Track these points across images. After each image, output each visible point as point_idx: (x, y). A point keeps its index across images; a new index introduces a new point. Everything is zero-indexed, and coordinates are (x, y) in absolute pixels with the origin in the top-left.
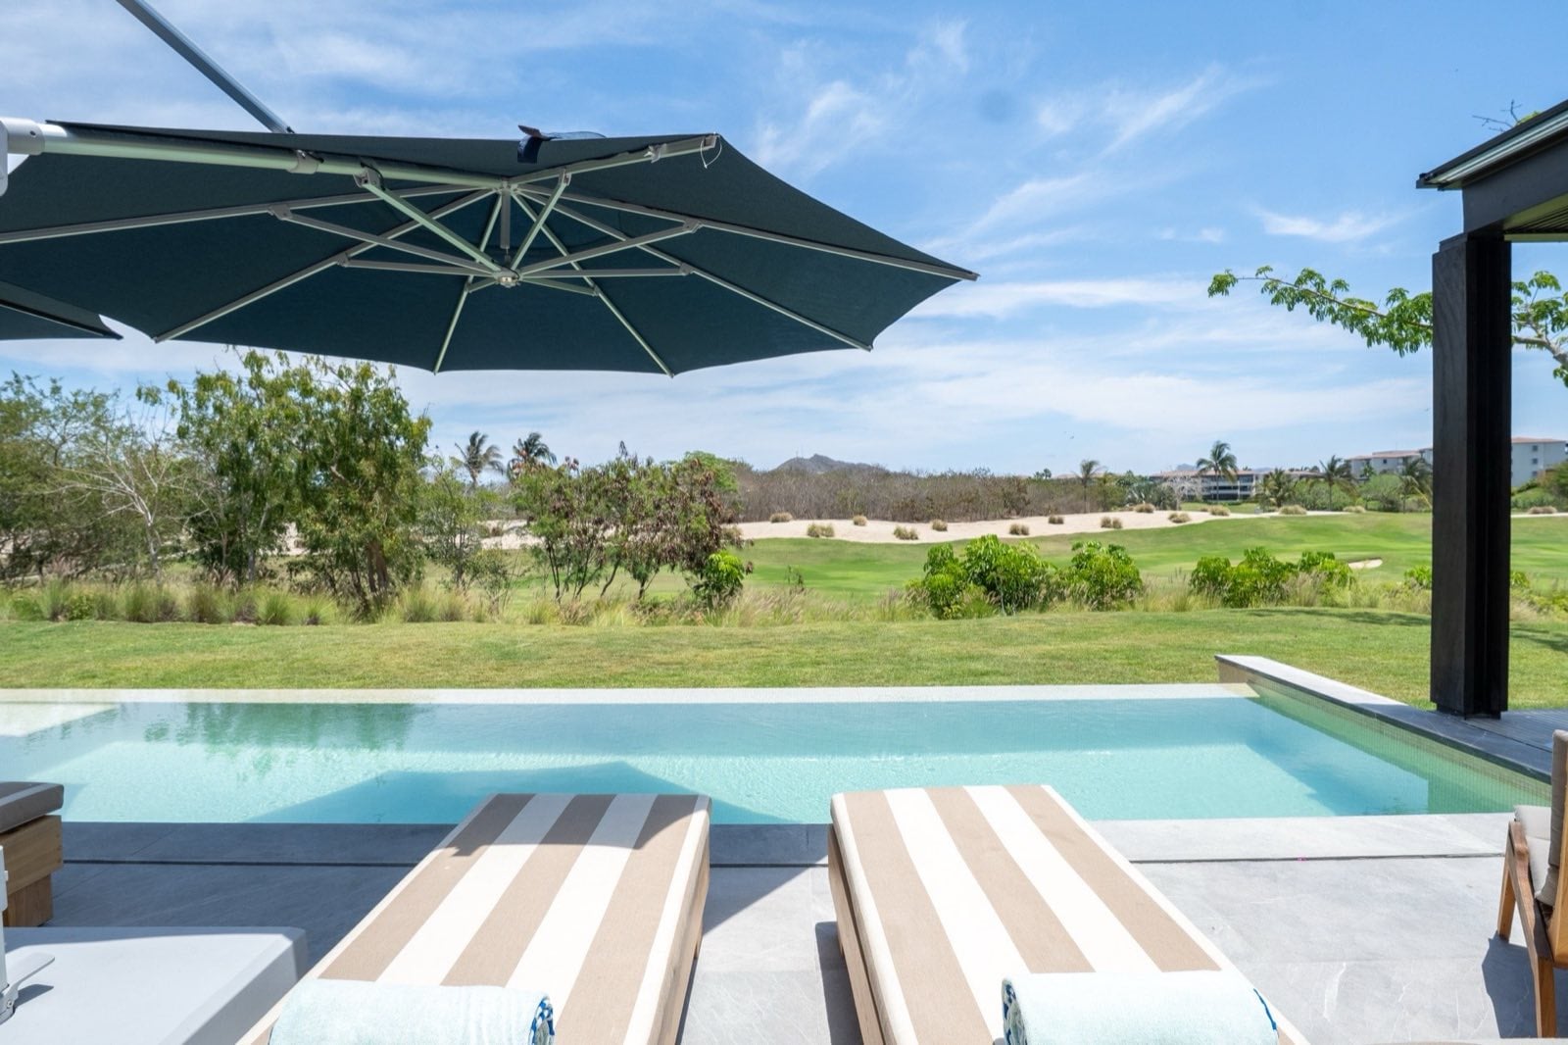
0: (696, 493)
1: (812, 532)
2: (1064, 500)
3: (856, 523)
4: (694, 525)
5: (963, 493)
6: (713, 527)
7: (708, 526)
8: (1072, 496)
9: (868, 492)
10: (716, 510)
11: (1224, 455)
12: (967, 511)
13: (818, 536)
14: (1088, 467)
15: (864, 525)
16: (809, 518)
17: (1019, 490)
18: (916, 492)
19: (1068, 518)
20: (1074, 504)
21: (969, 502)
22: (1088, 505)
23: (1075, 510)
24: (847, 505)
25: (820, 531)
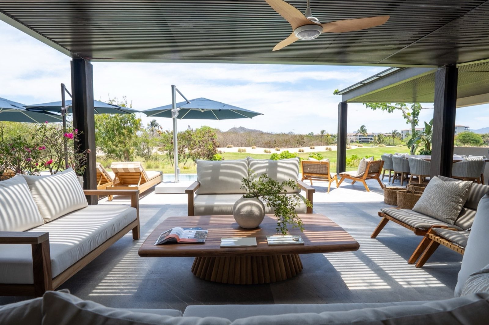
0: (209, 139)
1: (240, 151)
2: (315, 142)
3: (253, 148)
4: (209, 147)
5: (285, 139)
6: (214, 148)
7: (213, 148)
8: (317, 141)
9: (256, 139)
10: (215, 144)
11: (363, 129)
12: (286, 145)
13: (241, 152)
14: (323, 132)
15: (255, 149)
16: (238, 147)
17: (302, 139)
18: (271, 139)
19: (316, 147)
20: (318, 143)
21: (287, 142)
22: (322, 143)
23: (318, 145)
24: (250, 143)
25: (242, 150)
